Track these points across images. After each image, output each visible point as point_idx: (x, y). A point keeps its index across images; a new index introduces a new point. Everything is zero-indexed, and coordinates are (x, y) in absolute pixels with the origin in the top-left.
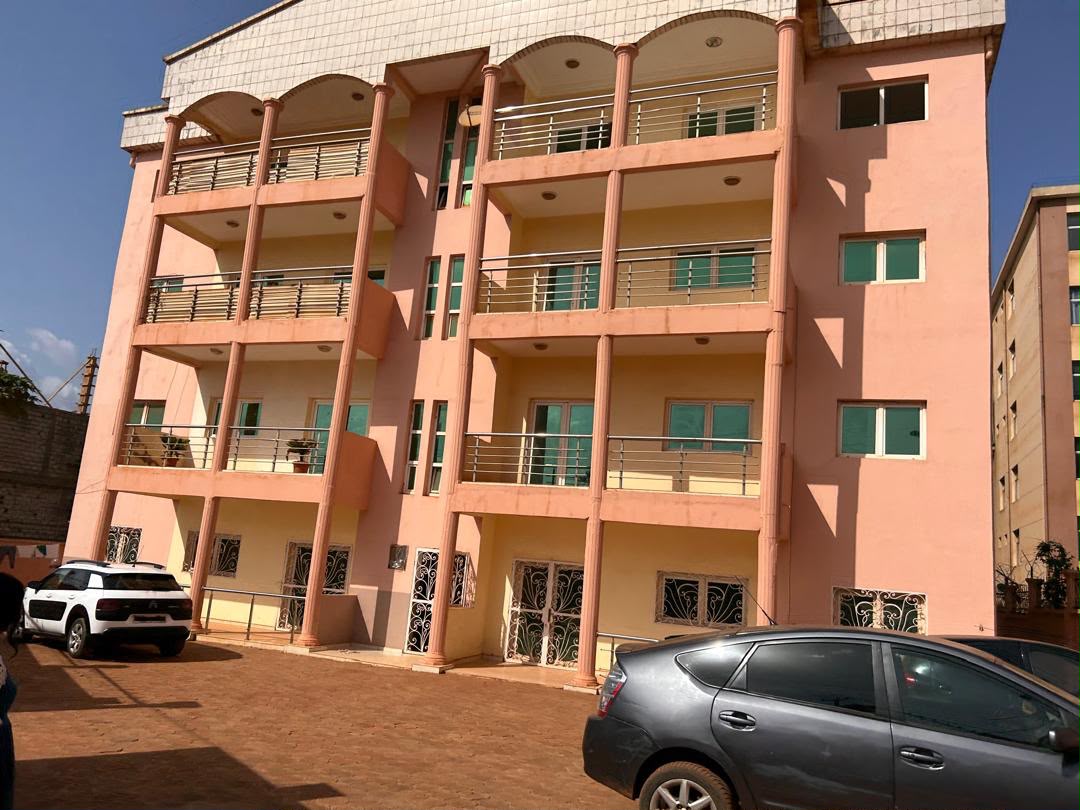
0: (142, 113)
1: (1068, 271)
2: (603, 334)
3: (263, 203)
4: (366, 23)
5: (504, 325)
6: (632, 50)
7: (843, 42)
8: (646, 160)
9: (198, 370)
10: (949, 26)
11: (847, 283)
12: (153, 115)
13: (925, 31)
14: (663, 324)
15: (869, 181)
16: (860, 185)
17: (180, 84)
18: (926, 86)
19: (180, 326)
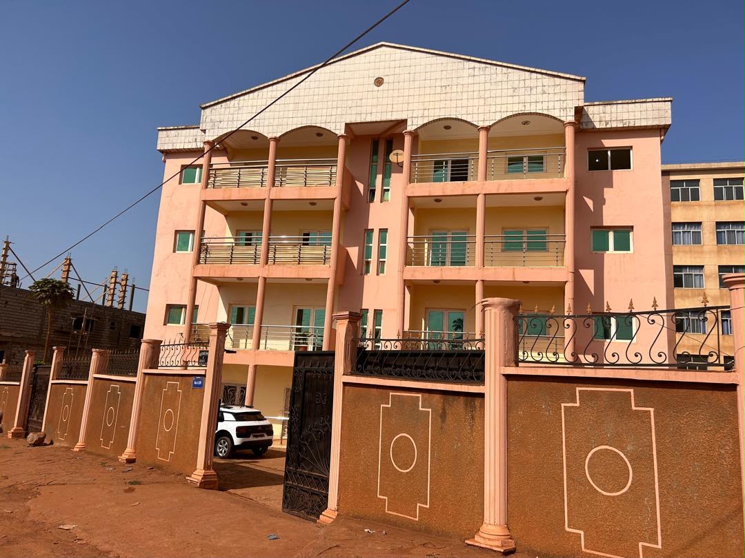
0: (170, 130)
1: (671, 214)
2: (479, 279)
3: (274, 198)
4: (330, 98)
5: (423, 273)
6: (487, 129)
7: (590, 127)
8: (498, 190)
9: (219, 287)
10: (644, 123)
11: (595, 252)
12: (178, 131)
13: (632, 125)
14: (512, 276)
15: (605, 200)
16: (599, 202)
17: (211, 121)
18: (631, 151)
19: (224, 267)
